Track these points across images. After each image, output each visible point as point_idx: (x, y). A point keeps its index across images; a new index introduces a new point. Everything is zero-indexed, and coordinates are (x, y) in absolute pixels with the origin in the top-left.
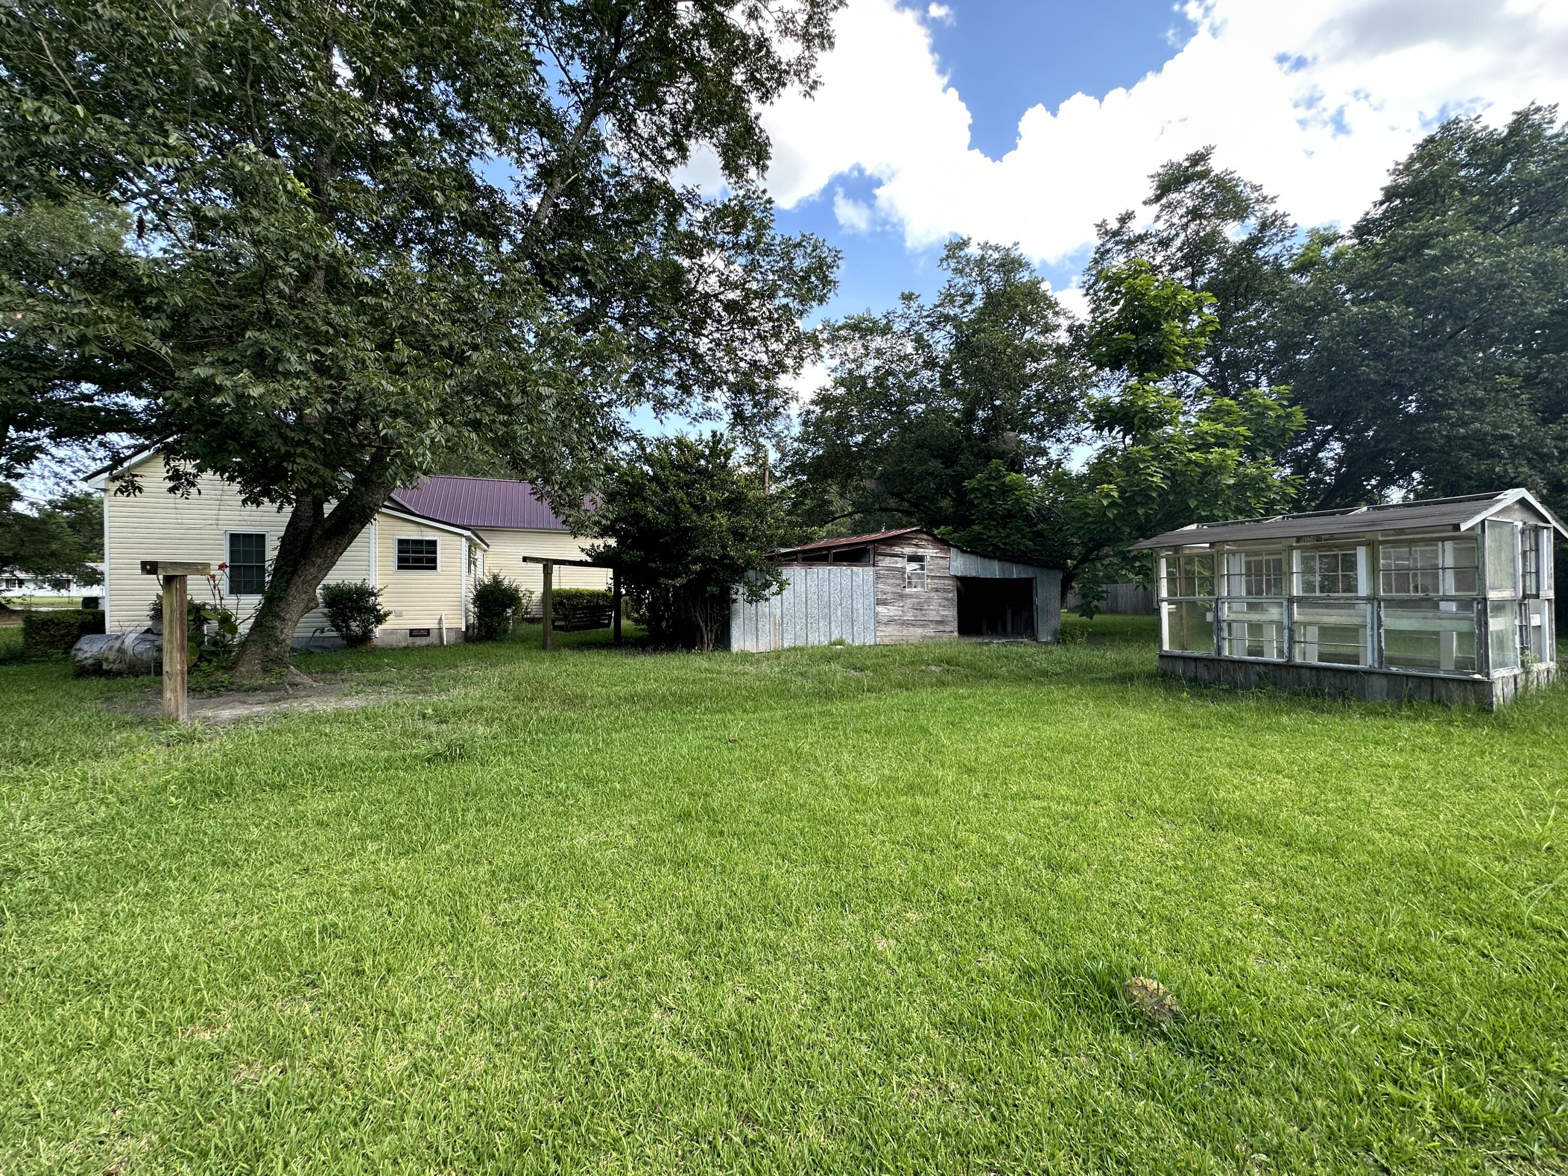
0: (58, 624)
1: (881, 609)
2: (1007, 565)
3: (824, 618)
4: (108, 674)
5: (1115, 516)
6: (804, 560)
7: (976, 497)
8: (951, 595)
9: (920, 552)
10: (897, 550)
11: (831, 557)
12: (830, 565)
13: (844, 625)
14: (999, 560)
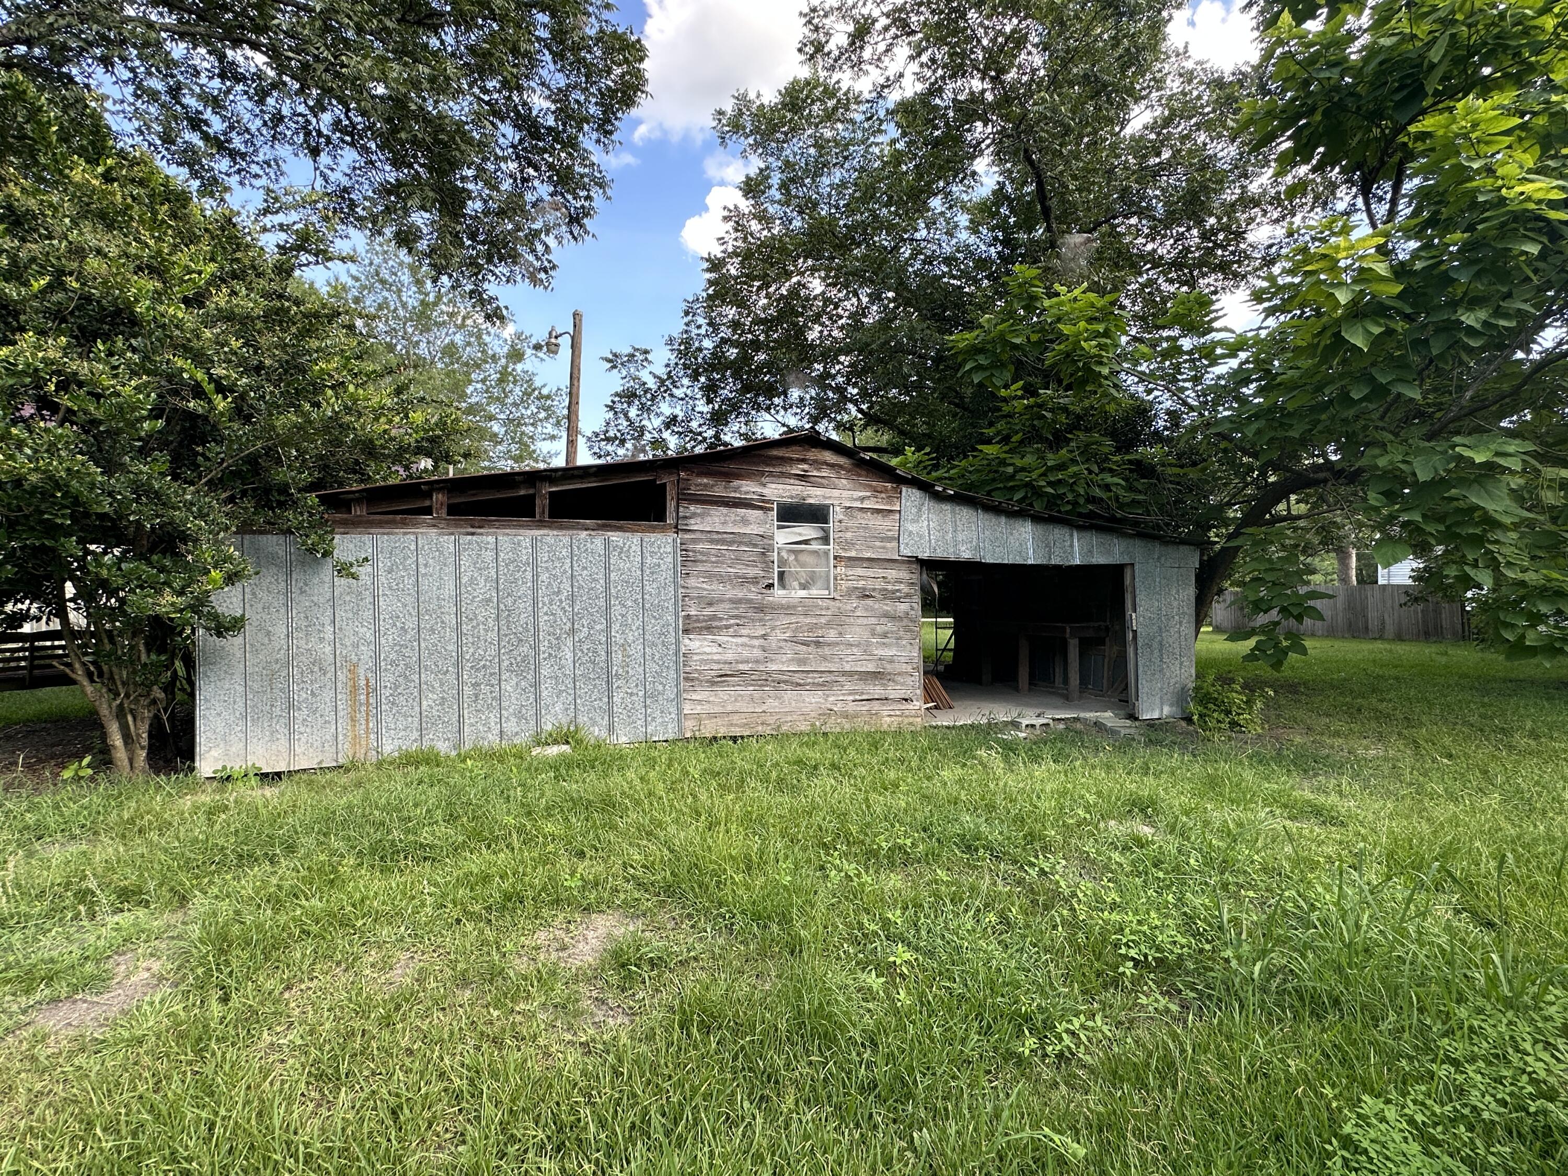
1: (697, 644)
2: (1058, 533)
3: (518, 669)
5: (1376, 342)
6: (455, 511)
7: (979, 368)
8: (903, 607)
9: (815, 496)
10: (748, 488)
11: (542, 504)
12: (541, 524)
13: (584, 688)
14: (1037, 519)
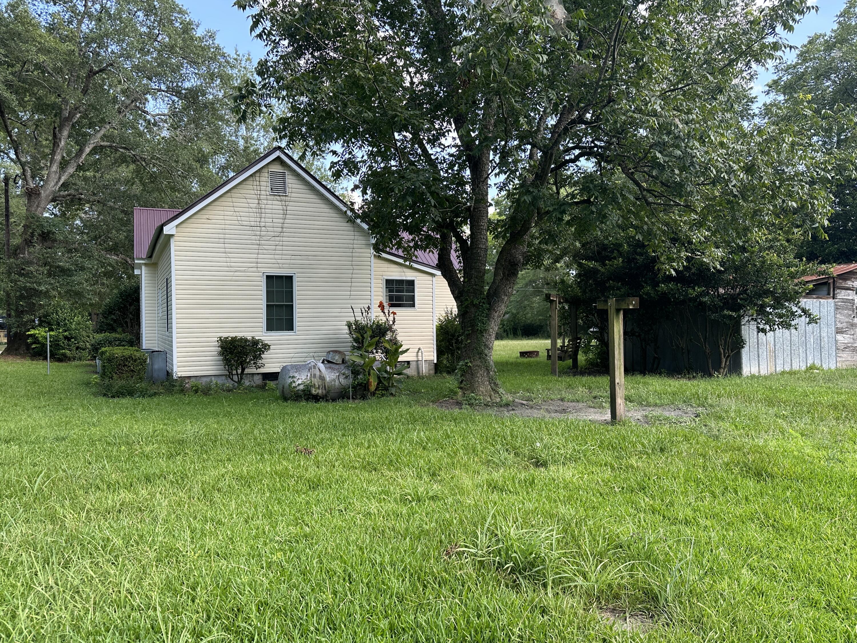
0: (135, 360)
4: (316, 398)
10: (849, 284)
13: (816, 352)
